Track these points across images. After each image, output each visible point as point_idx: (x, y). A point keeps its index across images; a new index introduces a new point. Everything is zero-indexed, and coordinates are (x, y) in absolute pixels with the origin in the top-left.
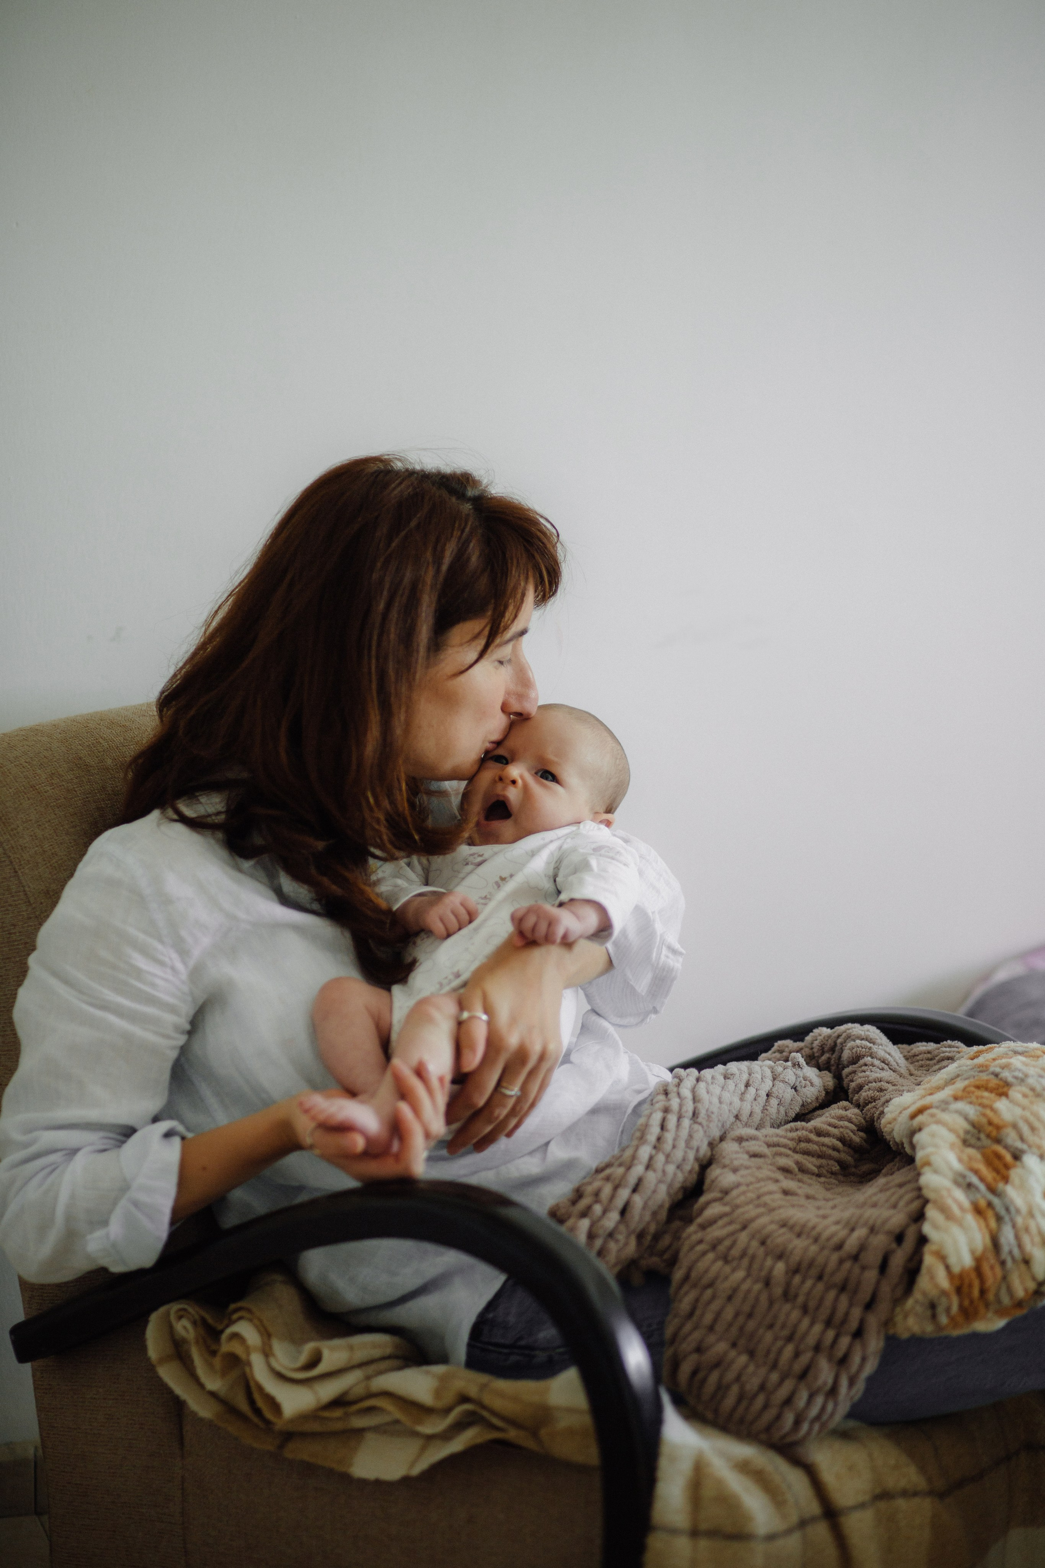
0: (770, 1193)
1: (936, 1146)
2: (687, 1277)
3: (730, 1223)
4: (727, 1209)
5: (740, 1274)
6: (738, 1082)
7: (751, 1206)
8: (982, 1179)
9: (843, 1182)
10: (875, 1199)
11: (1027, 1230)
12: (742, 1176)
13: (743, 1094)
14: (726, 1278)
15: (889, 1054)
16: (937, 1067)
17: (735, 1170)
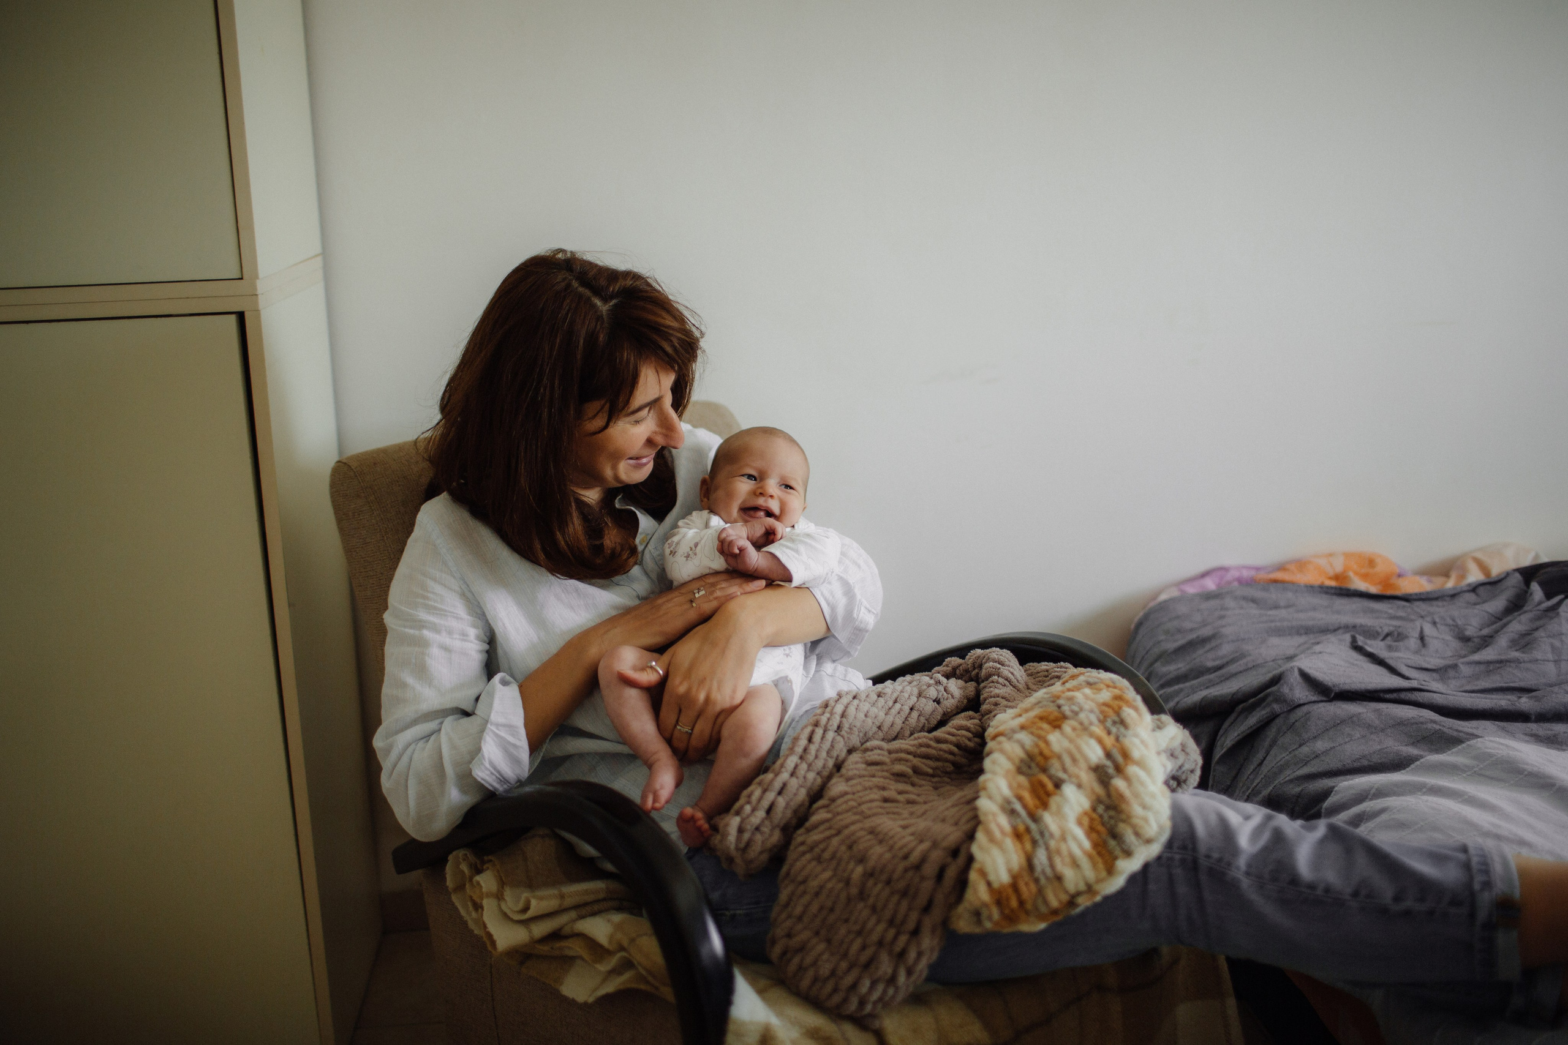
0: (871, 801)
1: (994, 773)
3: (830, 828)
4: (829, 816)
5: (827, 874)
7: (850, 813)
8: (1025, 806)
11: (1058, 852)
13: (890, 709)
14: (816, 877)
15: (1012, 673)
17: (849, 780)
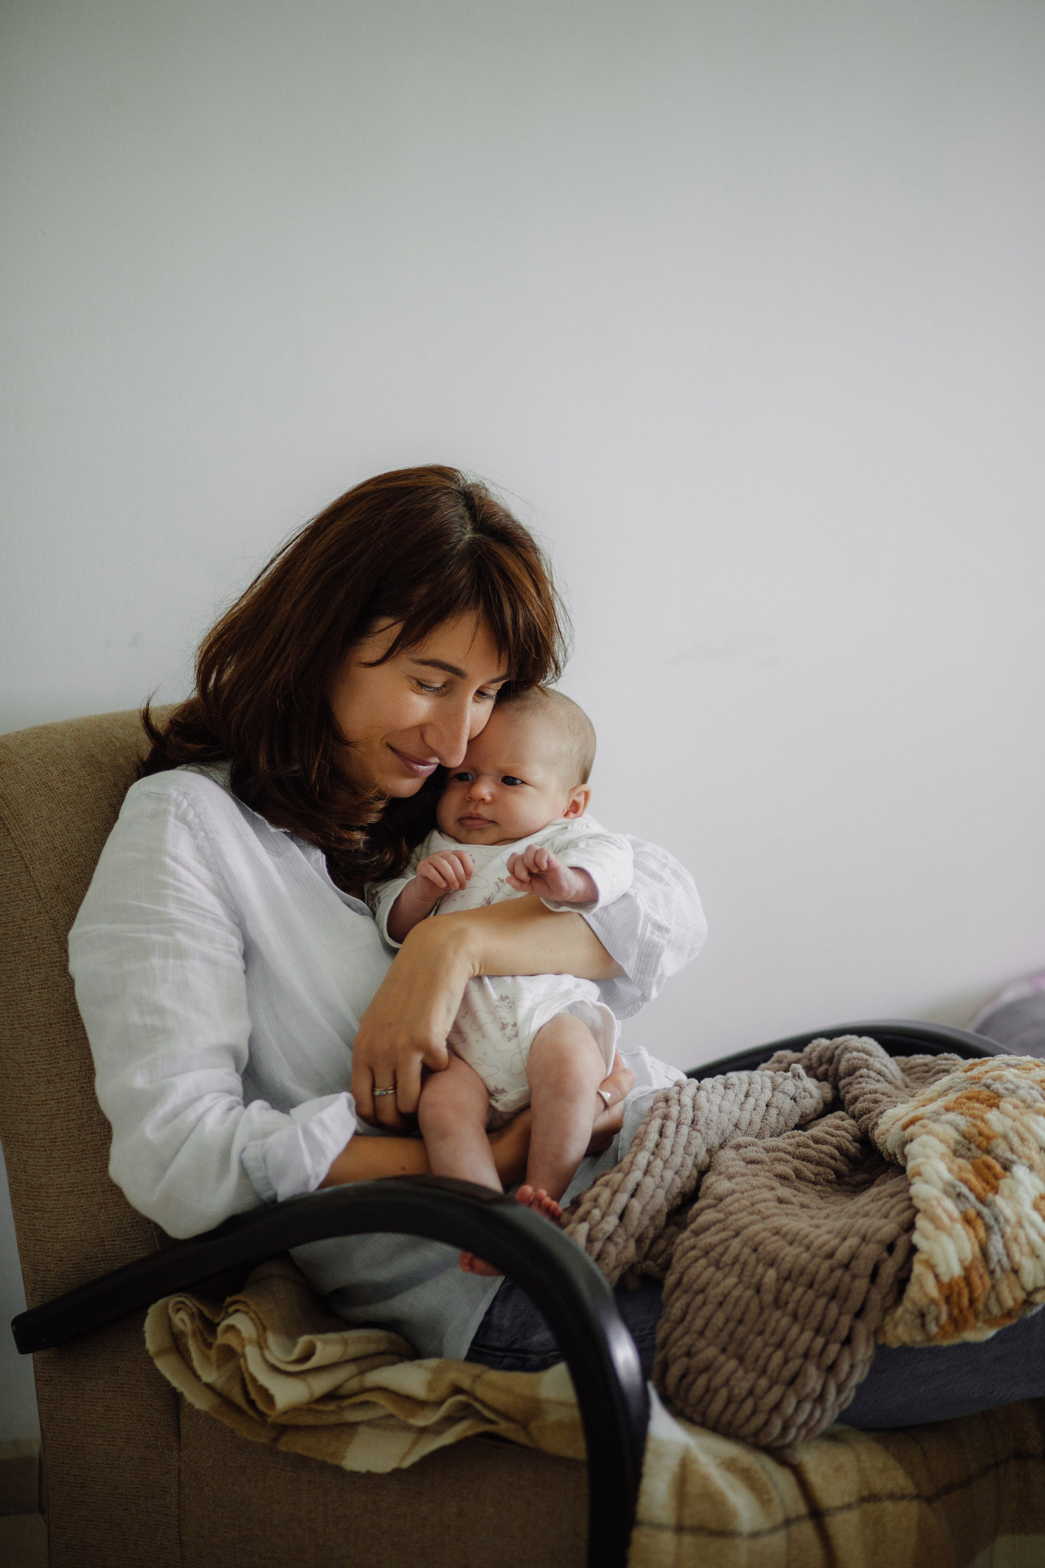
0: (765, 1201)
1: (927, 1157)
2: (679, 1282)
3: (724, 1230)
4: (721, 1216)
5: (731, 1280)
6: (738, 1092)
7: (745, 1213)
8: (971, 1190)
9: (838, 1191)
10: (866, 1208)
11: (1016, 1239)
12: (737, 1184)
13: (743, 1103)
14: (718, 1284)
15: (885, 1066)
16: (933, 1079)
17: (730, 1178)
